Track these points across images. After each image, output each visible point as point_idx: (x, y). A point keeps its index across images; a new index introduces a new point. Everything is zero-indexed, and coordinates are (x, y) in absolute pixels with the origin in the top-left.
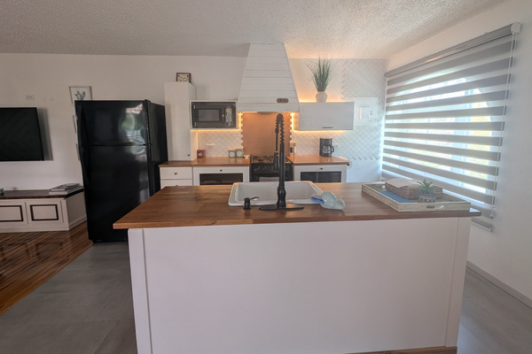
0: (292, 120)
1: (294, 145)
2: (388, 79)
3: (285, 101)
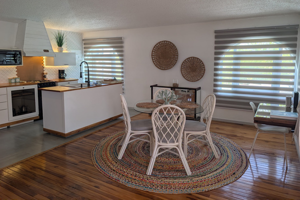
0: (44, 60)
1: (47, 74)
2: (84, 42)
3: (47, 51)
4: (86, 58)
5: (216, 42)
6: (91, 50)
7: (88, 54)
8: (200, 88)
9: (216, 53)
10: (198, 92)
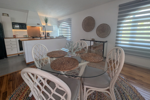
1: (41, 34)
2: (58, 22)
3: (39, 24)
4: (59, 28)
5: (119, 13)
6: (61, 25)
7: (60, 27)
8: (106, 42)
9: (119, 20)
10: (105, 44)
